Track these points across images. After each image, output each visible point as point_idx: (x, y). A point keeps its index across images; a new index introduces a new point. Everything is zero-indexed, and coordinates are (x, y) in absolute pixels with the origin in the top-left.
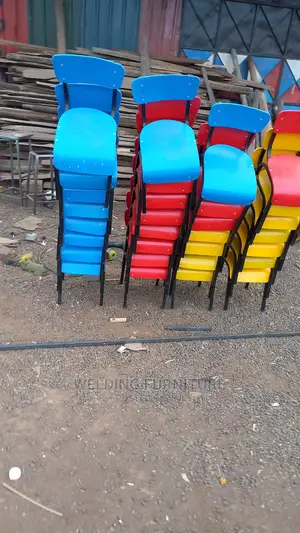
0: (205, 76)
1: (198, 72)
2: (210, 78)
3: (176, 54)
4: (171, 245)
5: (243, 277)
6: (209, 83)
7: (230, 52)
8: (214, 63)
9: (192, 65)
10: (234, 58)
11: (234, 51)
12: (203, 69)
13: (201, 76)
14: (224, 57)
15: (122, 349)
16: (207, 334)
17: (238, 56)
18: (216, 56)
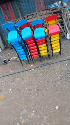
0: (51, 10)
1: (49, 10)
2: (52, 10)
3: (45, 8)
4: (37, 49)
5: (54, 52)
6: (52, 11)
7: (57, 2)
8: (54, 6)
9: (48, 9)
10: (58, 3)
11: (58, 1)
12: (50, 9)
13: (50, 11)
14: (56, 4)
15: (31, 70)
16: (48, 64)
17: (59, 2)
18: (54, 4)
